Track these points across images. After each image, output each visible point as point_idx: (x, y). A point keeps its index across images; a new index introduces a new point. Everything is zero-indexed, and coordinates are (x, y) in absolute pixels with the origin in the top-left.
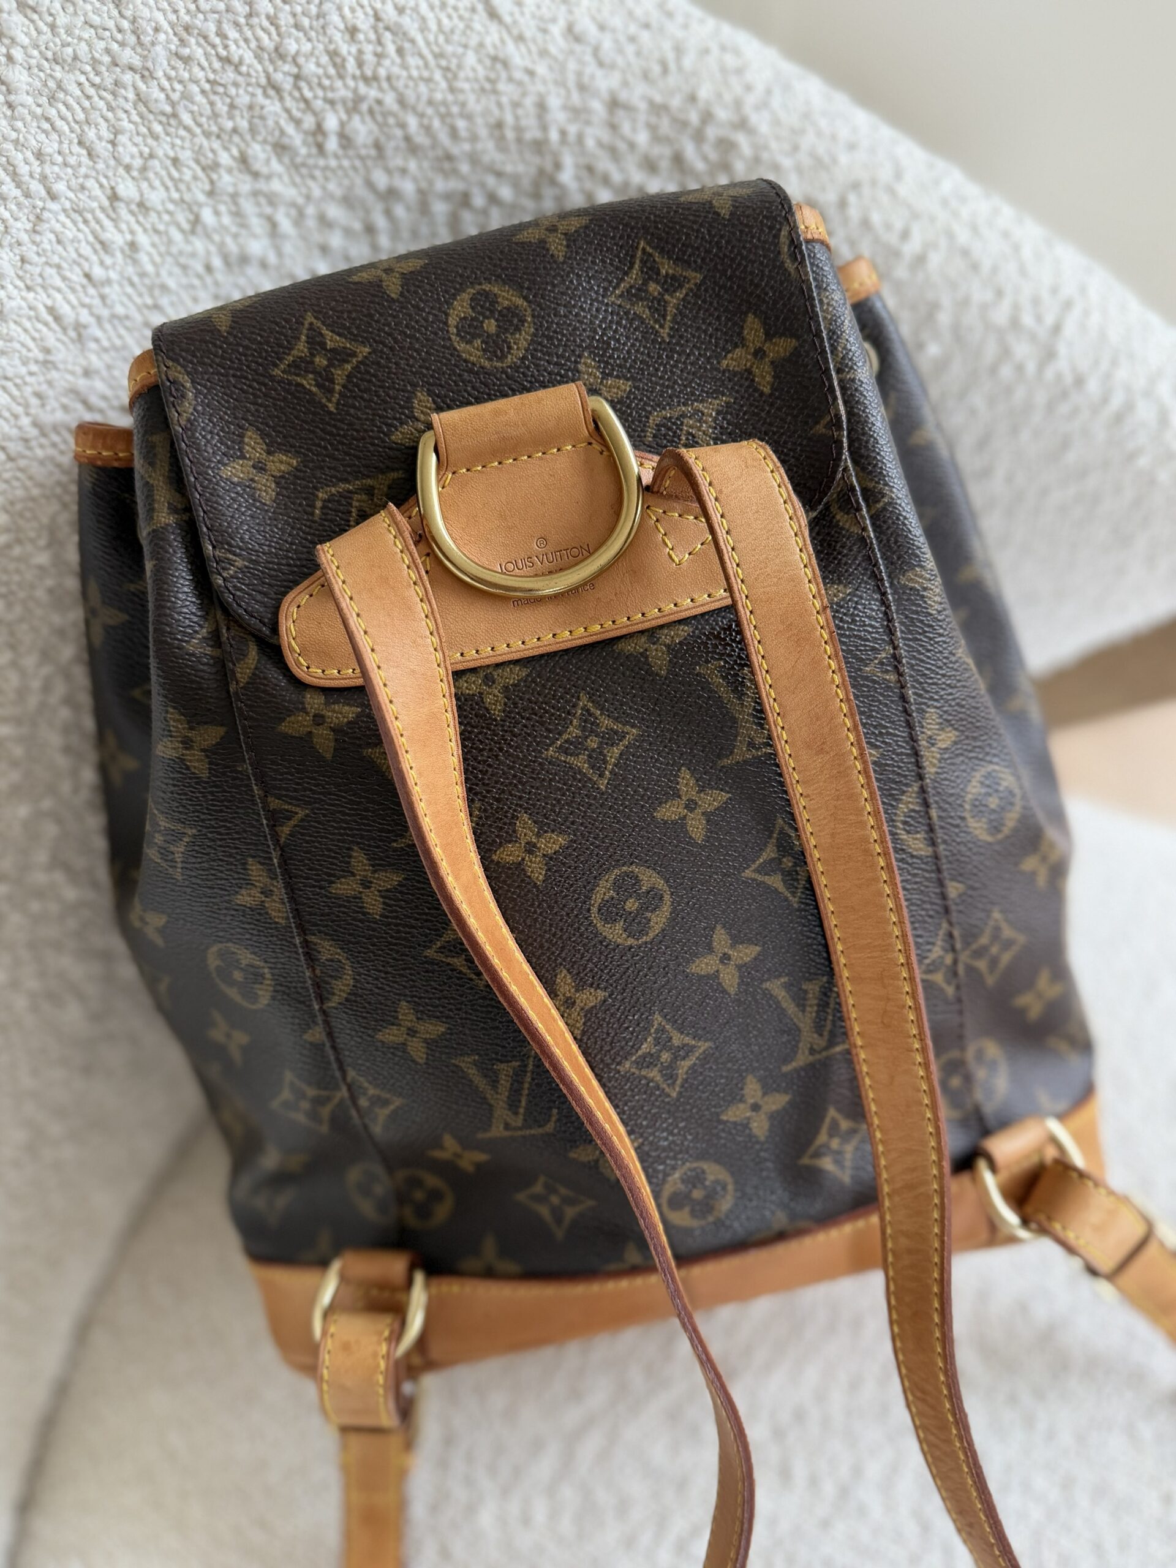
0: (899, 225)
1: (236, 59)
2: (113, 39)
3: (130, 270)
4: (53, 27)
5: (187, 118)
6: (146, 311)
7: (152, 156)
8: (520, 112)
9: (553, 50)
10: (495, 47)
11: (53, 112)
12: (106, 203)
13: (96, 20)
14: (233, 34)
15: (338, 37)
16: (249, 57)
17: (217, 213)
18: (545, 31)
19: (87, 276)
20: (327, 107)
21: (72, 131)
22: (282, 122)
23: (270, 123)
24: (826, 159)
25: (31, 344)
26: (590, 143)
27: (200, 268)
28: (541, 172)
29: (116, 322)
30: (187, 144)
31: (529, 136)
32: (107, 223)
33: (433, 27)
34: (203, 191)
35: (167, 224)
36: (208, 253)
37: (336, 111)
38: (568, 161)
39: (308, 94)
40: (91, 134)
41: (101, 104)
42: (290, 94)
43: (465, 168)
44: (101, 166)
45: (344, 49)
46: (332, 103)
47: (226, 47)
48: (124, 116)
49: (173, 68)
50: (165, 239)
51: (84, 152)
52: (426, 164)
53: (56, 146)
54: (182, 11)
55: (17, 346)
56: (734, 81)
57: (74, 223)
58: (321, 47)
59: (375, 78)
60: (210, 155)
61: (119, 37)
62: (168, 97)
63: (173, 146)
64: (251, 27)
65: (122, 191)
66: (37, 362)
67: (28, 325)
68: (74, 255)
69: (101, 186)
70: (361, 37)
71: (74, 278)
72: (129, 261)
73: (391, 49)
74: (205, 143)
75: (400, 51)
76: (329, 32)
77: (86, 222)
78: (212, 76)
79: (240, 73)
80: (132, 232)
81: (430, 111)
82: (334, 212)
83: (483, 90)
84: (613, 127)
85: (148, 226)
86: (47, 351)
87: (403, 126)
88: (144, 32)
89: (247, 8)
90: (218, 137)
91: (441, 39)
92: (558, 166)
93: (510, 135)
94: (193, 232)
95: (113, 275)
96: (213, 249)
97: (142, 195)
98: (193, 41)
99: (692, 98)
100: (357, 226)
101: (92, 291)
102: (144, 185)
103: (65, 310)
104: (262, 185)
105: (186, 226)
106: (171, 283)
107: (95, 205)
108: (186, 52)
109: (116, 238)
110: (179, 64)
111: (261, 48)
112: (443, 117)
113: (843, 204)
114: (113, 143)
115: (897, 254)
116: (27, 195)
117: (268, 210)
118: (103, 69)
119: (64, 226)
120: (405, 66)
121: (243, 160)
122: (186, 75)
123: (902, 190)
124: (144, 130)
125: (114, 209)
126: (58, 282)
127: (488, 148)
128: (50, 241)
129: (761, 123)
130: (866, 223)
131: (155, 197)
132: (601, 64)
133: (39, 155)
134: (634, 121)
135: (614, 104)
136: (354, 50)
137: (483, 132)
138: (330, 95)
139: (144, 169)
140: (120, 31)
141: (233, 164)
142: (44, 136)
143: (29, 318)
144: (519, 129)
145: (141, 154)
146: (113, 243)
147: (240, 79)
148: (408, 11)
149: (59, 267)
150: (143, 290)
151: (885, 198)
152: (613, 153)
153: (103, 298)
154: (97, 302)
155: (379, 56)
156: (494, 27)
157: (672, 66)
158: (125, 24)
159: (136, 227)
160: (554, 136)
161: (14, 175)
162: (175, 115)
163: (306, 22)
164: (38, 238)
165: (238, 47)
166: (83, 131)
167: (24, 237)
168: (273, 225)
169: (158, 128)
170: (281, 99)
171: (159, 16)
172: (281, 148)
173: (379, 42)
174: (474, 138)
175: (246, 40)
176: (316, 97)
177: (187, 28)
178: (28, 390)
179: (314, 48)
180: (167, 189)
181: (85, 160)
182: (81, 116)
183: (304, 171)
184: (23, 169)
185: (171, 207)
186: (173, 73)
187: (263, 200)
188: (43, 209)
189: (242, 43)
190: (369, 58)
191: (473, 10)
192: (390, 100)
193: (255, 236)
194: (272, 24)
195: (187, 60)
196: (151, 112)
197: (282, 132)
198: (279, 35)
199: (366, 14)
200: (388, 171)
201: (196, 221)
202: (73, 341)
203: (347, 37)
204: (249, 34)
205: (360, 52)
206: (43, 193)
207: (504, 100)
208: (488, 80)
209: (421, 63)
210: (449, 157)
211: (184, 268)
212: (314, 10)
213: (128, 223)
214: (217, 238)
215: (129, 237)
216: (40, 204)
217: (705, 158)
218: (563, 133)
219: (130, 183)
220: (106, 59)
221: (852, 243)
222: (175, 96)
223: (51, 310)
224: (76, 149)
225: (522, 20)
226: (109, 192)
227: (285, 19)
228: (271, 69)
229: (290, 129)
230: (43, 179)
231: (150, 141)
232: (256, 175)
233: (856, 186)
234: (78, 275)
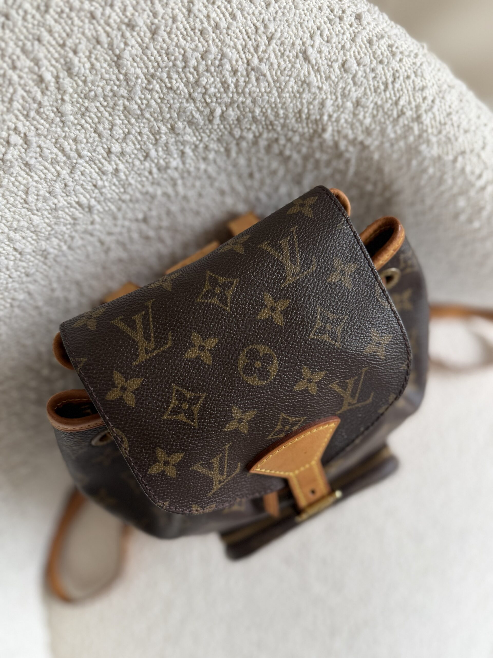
0: (477, 172)
1: (175, 88)
2: (115, 84)
3: (115, 180)
4: (85, 82)
5: (148, 115)
6: (120, 194)
7: (129, 133)
8: (311, 107)
9: (333, 77)
10: (305, 76)
11: (83, 122)
12: (105, 155)
13: (107, 76)
14: (175, 76)
15: (227, 74)
16: (182, 86)
17: (157, 151)
18: (331, 66)
19: (95, 186)
20: (217, 105)
21: (91, 127)
22: (194, 112)
23: (188, 113)
24: (453, 139)
25: (68, 217)
26: (342, 121)
27: (147, 174)
28: (315, 131)
29: (107, 201)
30: (146, 125)
31: (313, 117)
32: (106, 163)
33: (276, 67)
34: (152, 143)
35: (133, 159)
36: (151, 166)
37: (221, 107)
38: (330, 129)
39: (209, 100)
40: (101, 128)
41: (107, 114)
42: (200, 101)
43: (279, 129)
44: (104, 140)
45: (230, 80)
46: (220, 104)
47: (171, 83)
48: (117, 118)
49: (143, 94)
50: (131, 165)
51: (97, 135)
52: (260, 127)
53: (83, 136)
54: (151, 67)
55: (62, 220)
56: (418, 94)
57: (90, 165)
58: (218, 80)
59: (243, 92)
60: (157, 129)
61: (118, 83)
62: (139, 106)
63: (139, 127)
64: (184, 73)
65: (113, 149)
66: (70, 224)
67: (67, 210)
68: (89, 179)
69: (103, 148)
70: (239, 74)
71: (89, 188)
72: (114, 176)
73: (253, 79)
74: (155, 123)
75: (257, 80)
76: (223, 73)
77: (95, 164)
78: (162, 96)
79: (176, 94)
80: (117, 165)
81: (267, 106)
82: (213, 145)
83: (295, 96)
84: (355, 115)
85: (124, 161)
86: (75, 219)
87: (253, 112)
88: (131, 80)
89: (184, 64)
90: (162, 121)
91: (279, 73)
92: (324, 130)
93: (304, 116)
94: (145, 160)
95: (107, 184)
96: (153, 165)
97: (122, 149)
98: (155, 82)
99: (396, 103)
100: (222, 150)
101: (96, 191)
102: (124, 145)
103: (84, 201)
104: (180, 138)
105: (142, 159)
106: (132, 182)
107: (100, 157)
108: (151, 87)
109: (109, 168)
110: (146, 92)
111: (188, 81)
112: (272, 109)
113: (455, 160)
114: (111, 130)
115: (472, 185)
116: (69, 158)
117: (182, 148)
118: (109, 99)
119: (85, 167)
120: (258, 86)
121: (173, 129)
122: (149, 97)
123: (483, 155)
124: (126, 122)
125: (109, 157)
126: (82, 190)
127: (292, 121)
128: (79, 175)
129: (427, 119)
130: (463, 170)
131: (129, 149)
132: (355, 84)
133: (75, 140)
134: (365, 112)
135: (357, 104)
136: (234, 80)
137: (291, 115)
138: (219, 101)
139: (124, 139)
140: (118, 80)
141: (168, 131)
142: (78, 132)
143: (68, 207)
144: (309, 115)
145: (124, 132)
146: (108, 171)
147: (176, 96)
148: (265, 60)
149: (82, 185)
150: (120, 186)
151: (475, 159)
152: (352, 126)
153: (101, 194)
154: (98, 195)
155: (246, 83)
156: (306, 66)
157: (390, 86)
158: (121, 77)
159: (118, 162)
160: (326, 118)
161: (63, 151)
162: (142, 115)
163: (212, 69)
164: (73, 176)
165: (177, 82)
166: (96, 126)
167: (67, 176)
168: (183, 153)
169: (133, 121)
170: (195, 102)
171: (139, 71)
172: (191, 123)
173: (248, 75)
174: (286, 117)
175: (181, 79)
176: (212, 102)
177: (153, 76)
178: (66, 236)
179: (214, 80)
180: (135, 144)
181: (97, 139)
182: (96, 120)
183: (201, 131)
184: (67, 148)
185: (136, 152)
186: (143, 96)
187: (179, 144)
188: (76, 163)
189: (179, 80)
190: (242, 83)
191: (297, 57)
192: (249, 101)
193: (174, 159)
194: (195, 70)
195: (150, 91)
196: (130, 114)
197: (193, 116)
198: (198, 75)
199: (243, 63)
200: (242, 130)
201: (147, 156)
202: (87, 212)
203: (232, 73)
204: (183, 75)
205: (237, 81)
206: (76, 156)
207: (304, 101)
208: (298, 92)
209: (267, 84)
210: (272, 124)
211: (139, 175)
212: (217, 62)
213: (115, 162)
214: (156, 161)
215: (115, 166)
216: (75, 161)
217: (395, 132)
218: (330, 116)
219: (117, 145)
220: (111, 94)
221: (454, 178)
222: (143, 107)
223: (78, 203)
224: (93, 135)
225: (320, 61)
226: (107, 150)
227: (202, 68)
228: (192, 91)
229: (197, 115)
230: (77, 151)
231: (129, 126)
232: (178, 134)
233: (463, 153)
234: (90, 186)
